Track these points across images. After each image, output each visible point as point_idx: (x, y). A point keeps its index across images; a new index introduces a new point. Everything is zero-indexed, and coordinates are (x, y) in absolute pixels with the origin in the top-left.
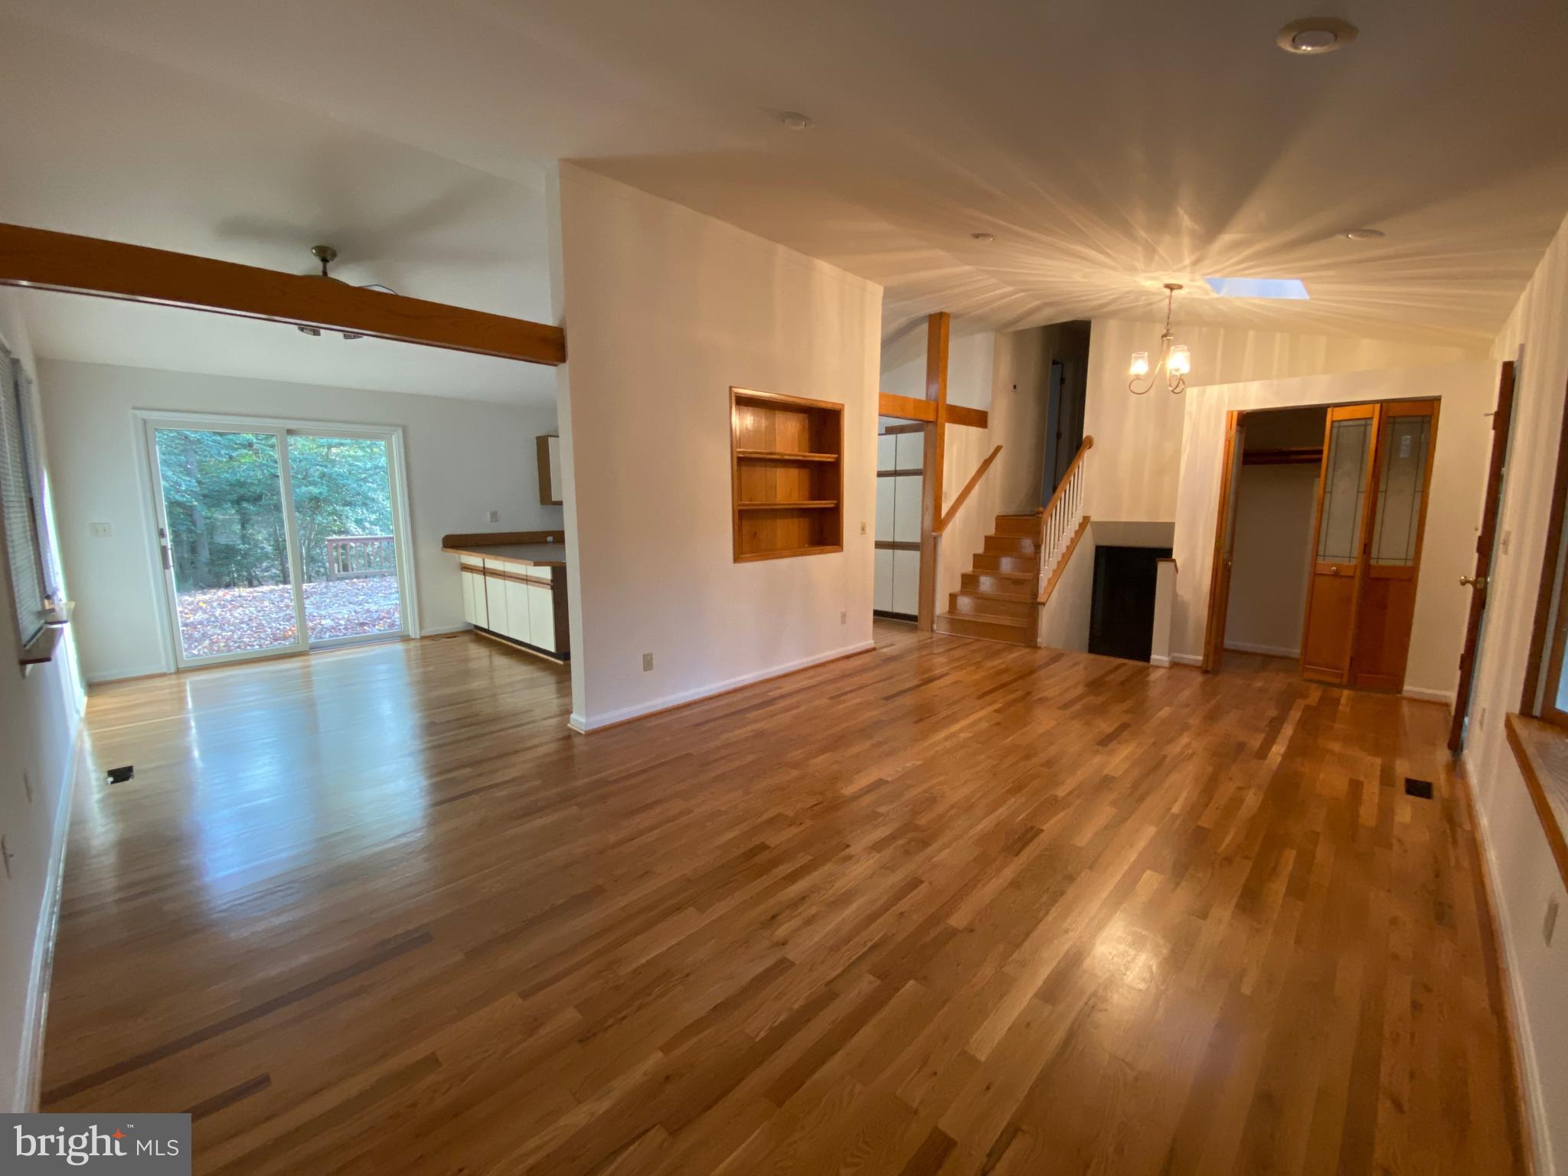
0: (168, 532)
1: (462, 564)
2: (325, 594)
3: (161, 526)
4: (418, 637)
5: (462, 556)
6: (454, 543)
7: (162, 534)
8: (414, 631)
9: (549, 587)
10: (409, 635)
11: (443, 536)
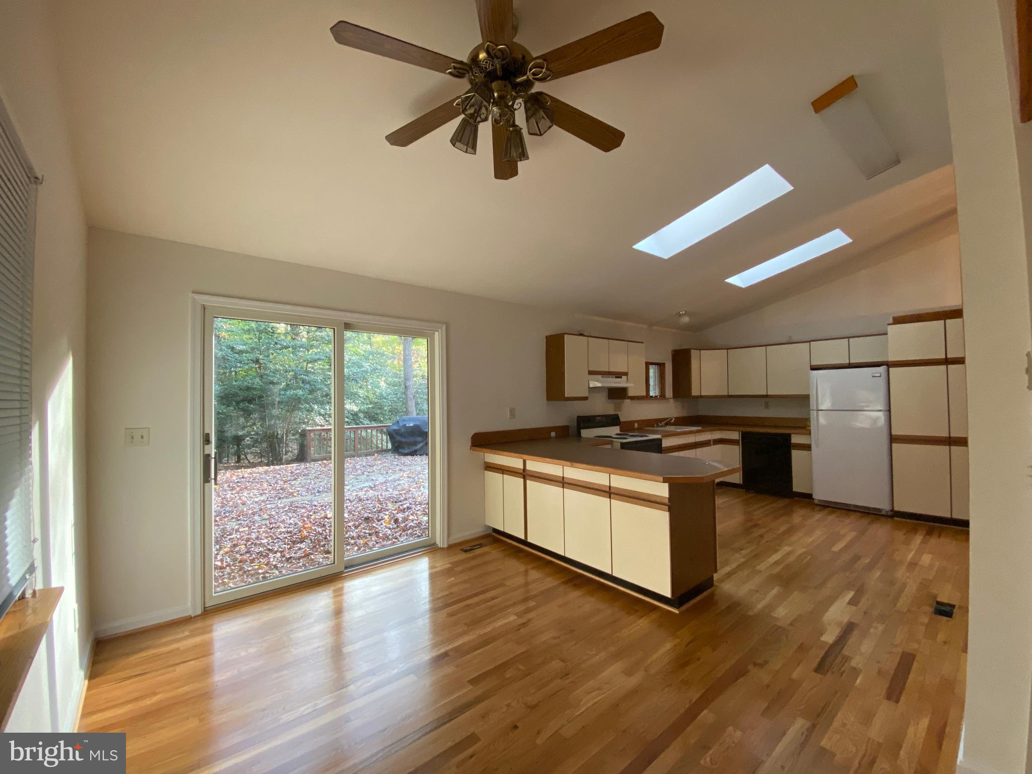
0: (213, 439)
1: (486, 463)
2: (308, 475)
3: (206, 431)
4: (446, 546)
5: (486, 454)
6: (482, 441)
7: (207, 440)
8: (440, 541)
9: (667, 507)
10: (435, 544)
11: (473, 433)
